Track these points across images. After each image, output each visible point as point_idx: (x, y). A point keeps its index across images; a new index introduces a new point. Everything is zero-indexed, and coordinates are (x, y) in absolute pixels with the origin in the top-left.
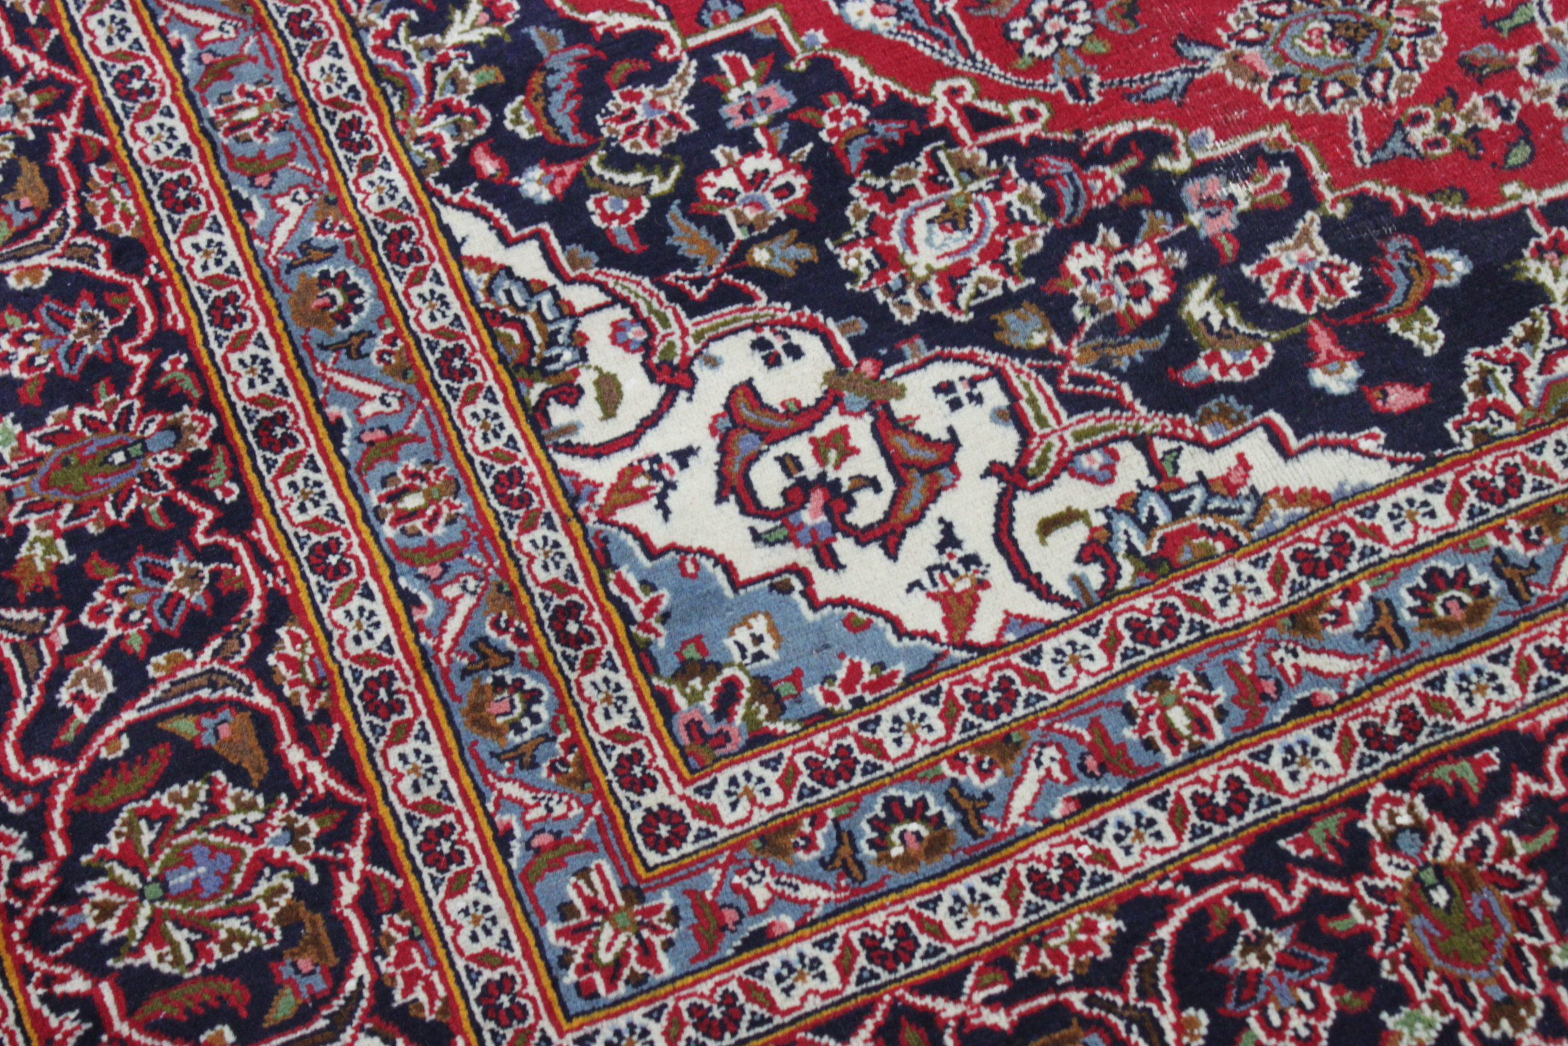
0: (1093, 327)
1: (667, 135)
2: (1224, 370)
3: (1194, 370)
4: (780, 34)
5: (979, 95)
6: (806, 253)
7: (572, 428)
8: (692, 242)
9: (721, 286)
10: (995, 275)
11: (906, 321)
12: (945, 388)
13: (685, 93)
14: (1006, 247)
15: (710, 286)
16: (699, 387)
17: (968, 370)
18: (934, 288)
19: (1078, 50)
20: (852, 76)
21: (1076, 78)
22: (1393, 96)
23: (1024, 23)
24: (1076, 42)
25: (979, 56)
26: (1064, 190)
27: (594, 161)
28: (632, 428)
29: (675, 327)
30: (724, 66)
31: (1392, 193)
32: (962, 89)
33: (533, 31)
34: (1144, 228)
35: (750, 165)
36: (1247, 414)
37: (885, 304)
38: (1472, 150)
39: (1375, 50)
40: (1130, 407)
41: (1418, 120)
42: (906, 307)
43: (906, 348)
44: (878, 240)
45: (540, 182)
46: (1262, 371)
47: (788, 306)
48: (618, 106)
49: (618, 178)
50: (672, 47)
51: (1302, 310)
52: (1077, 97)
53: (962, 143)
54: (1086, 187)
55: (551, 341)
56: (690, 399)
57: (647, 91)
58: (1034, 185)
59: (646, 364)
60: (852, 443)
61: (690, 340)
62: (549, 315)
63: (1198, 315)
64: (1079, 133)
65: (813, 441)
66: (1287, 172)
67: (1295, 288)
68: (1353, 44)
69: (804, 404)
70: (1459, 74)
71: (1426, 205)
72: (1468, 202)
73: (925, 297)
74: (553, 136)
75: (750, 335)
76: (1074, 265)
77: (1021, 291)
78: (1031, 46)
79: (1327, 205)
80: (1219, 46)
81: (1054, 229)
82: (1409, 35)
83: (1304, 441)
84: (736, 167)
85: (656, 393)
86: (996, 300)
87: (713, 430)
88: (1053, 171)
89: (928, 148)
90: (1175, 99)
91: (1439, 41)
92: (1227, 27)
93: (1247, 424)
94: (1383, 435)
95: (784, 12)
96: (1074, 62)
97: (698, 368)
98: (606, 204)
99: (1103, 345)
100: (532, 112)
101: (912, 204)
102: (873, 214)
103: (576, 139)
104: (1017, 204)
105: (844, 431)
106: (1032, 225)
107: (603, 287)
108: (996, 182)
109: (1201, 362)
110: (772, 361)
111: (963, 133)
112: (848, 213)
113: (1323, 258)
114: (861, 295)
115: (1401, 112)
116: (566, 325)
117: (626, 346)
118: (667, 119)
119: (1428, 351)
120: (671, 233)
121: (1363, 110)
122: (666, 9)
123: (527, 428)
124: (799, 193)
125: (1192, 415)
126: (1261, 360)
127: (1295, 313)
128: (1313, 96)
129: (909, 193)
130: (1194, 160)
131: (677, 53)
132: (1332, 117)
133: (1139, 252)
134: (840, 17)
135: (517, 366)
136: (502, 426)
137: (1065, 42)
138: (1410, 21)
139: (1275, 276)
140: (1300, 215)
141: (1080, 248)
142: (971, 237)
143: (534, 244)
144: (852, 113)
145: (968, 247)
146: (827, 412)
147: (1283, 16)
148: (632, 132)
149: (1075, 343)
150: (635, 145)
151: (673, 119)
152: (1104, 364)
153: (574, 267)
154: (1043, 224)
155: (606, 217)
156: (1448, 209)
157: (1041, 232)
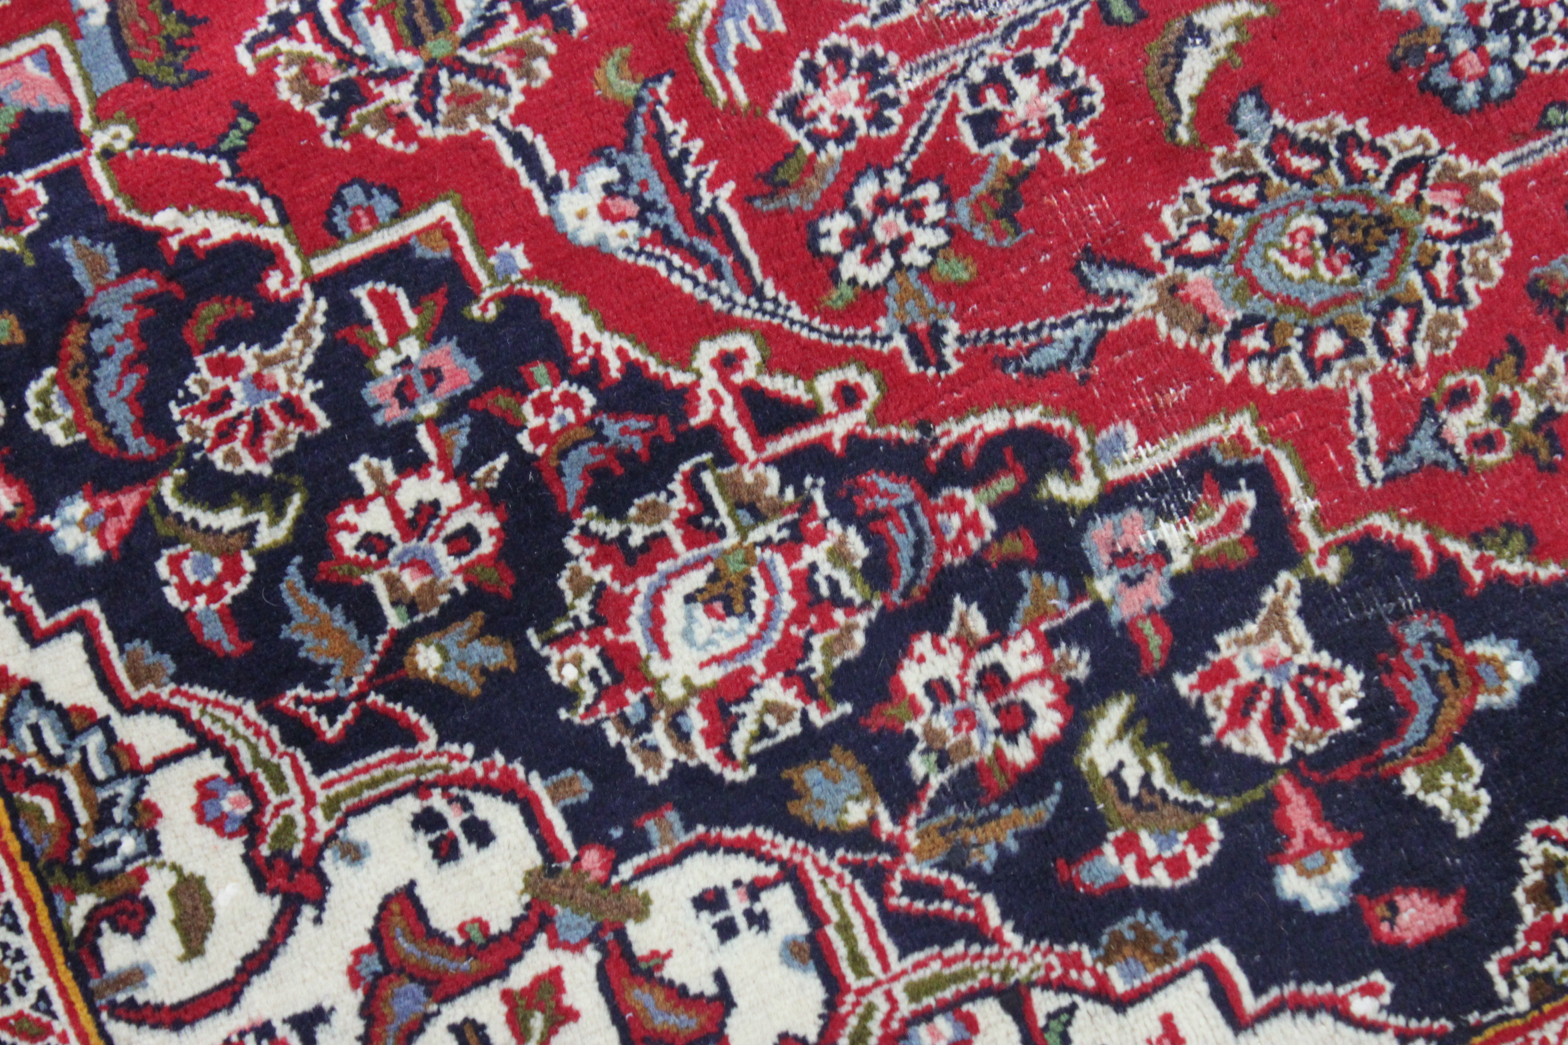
0: (942, 789)
1: (280, 441)
2: (1144, 866)
3: (1098, 862)
4: (457, 250)
5: (769, 366)
6: (496, 655)
7: (136, 975)
8: (321, 634)
9: (366, 713)
10: (789, 698)
11: (653, 778)
12: (710, 900)
13: (309, 359)
14: (807, 648)
15: (348, 715)
16: (333, 897)
17: (746, 868)
18: (696, 721)
19: (924, 273)
20: (568, 329)
21: (922, 325)
22: (1421, 353)
23: (840, 222)
24: (922, 259)
25: (769, 290)
26: (900, 539)
27: (167, 487)
28: (230, 974)
29: (295, 790)
30: (370, 310)
31: (1415, 535)
32: (741, 354)
33: (67, 246)
34: (1025, 603)
35: (412, 492)
36: (1178, 945)
37: (620, 747)
38: (1544, 454)
39: (1394, 268)
40: (998, 938)
41: (1460, 398)
42: (652, 753)
43: (650, 825)
44: (609, 634)
45: (83, 525)
46: (1202, 870)
47: (469, 750)
48: (203, 384)
49: (206, 519)
50: (288, 274)
51: (1268, 756)
52: (923, 362)
53: (740, 457)
54: (935, 528)
55: (103, 819)
56: (318, 920)
57: (248, 355)
58: (852, 530)
59: (249, 859)
60: (567, 1000)
61: (318, 814)
62: (100, 773)
63: (1105, 766)
64: (925, 428)
65: (507, 996)
66: (1249, 498)
67: (1257, 716)
68: (1361, 257)
69: (494, 930)
70: (1528, 309)
71: (1467, 555)
72: (1536, 551)
73: (681, 736)
74: (103, 442)
75: (410, 805)
76: (913, 678)
77: (830, 725)
78: (851, 266)
79: (1312, 559)
80: (1147, 270)
81: (883, 609)
82: (1450, 239)
83: (1265, 1000)
84: (388, 493)
85: (267, 908)
86: (792, 740)
87: (354, 977)
88: (882, 503)
89: (686, 467)
90: (1076, 370)
91: (1497, 248)
92: (1160, 233)
93: (1179, 963)
94: (1389, 987)
95: (463, 209)
96: (919, 296)
97: (331, 865)
98: (187, 565)
99: (957, 824)
100: (70, 398)
101: (662, 567)
102: (602, 585)
103: (138, 446)
104: (825, 568)
105: (552, 980)
106: (848, 606)
107: (182, 718)
108: (792, 526)
109: (1109, 850)
110: (445, 852)
111: (742, 439)
112: (563, 583)
113: (1302, 659)
114: (583, 730)
115: (1434, 384)
116: (125, 789)
117: (219, 825)
118: (280, 408)
119: (1464, 829)
120: (288, 619)
121: (1373, 381)
122: (278, 204)
123: (67, 976)
124: (487, 546)
125: (1094, 945)
126: (1202, 851)
127: (1256, 762)
128: (1294, 356)
129: (657, 546)
130: (1105, 483)
131: (295, 287)
132: (1324, 391)
133: (1016, 647)
134: (550, 220)
135: (51, 864)
136: (28, 974)
137: (906, 259)
138: (1453, 212)
139: (1226, 693)
140: (1269, 579)
141: (923, 644)
142: (752, 629)
143: (74, 640)
144: (570, 400)
145: (747, 649)
146: (530, 945)
147: (1249, 208)
148: (225, 433)
149: (912, 820)
150: (231, 457)
151: (290, 409)
152: (954, 861)
153: (138, 682)
154: (866, 605)
155: (189, 591)
156: (1503, 564)
157: (862, 620)
